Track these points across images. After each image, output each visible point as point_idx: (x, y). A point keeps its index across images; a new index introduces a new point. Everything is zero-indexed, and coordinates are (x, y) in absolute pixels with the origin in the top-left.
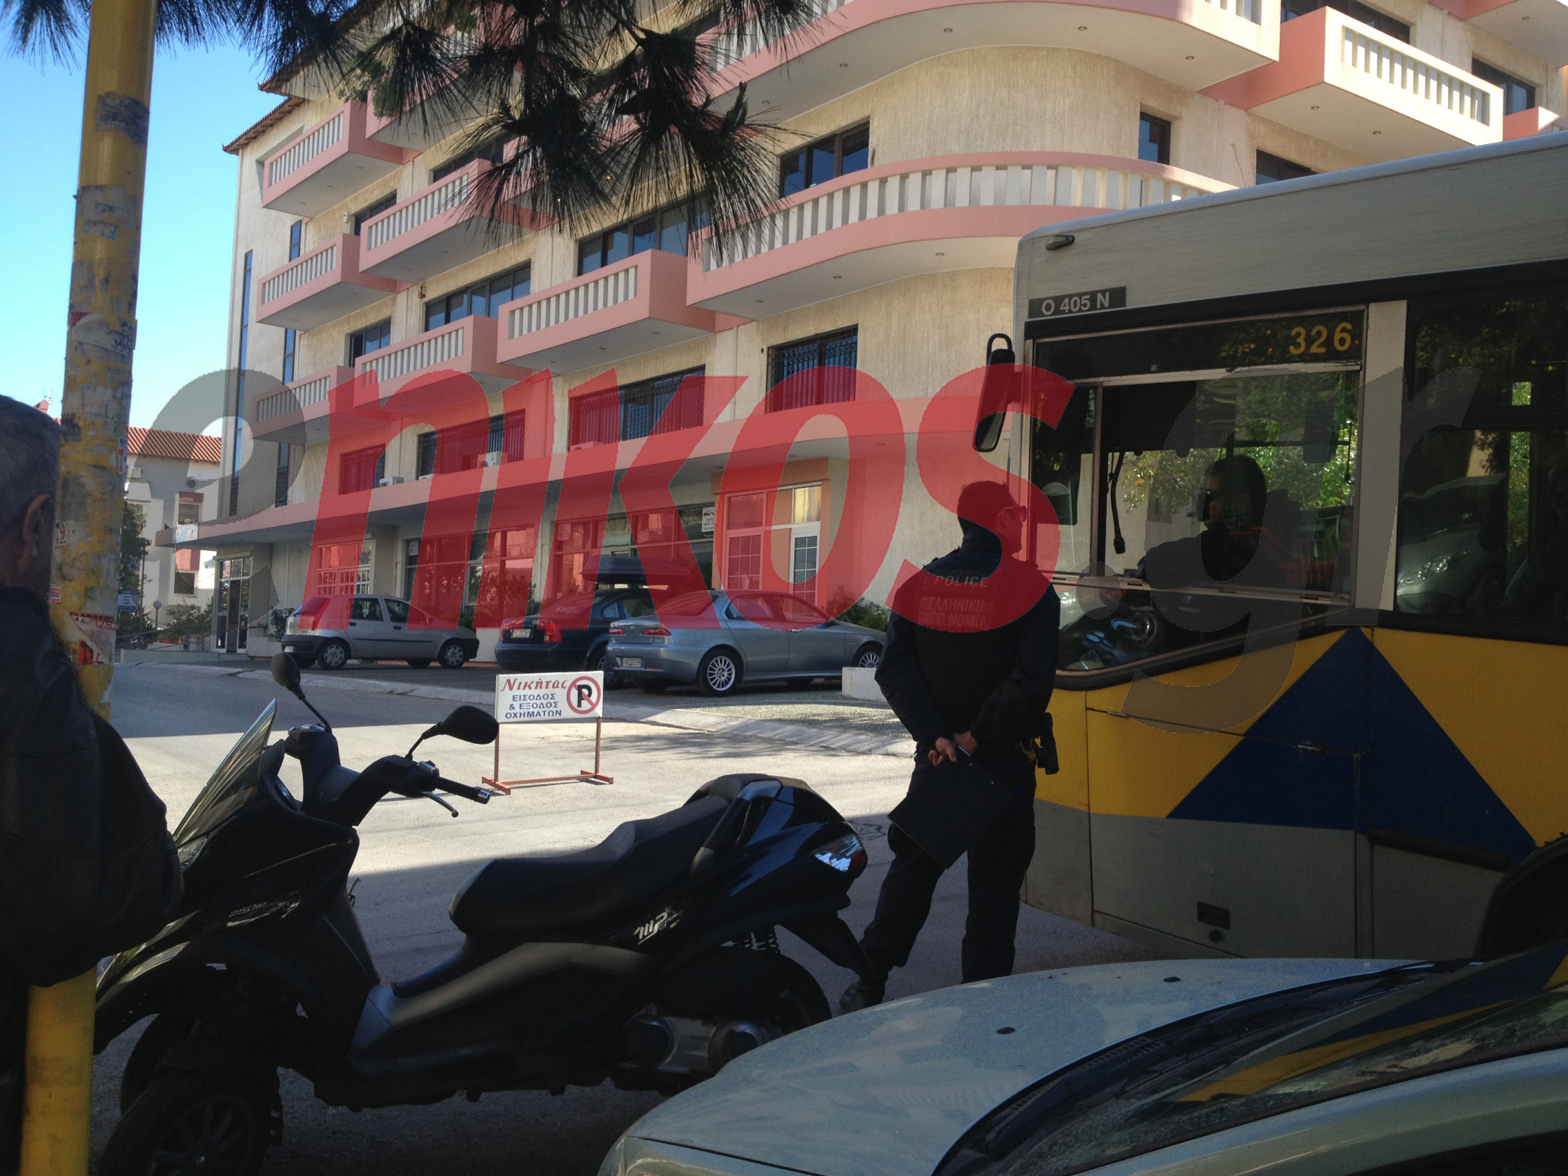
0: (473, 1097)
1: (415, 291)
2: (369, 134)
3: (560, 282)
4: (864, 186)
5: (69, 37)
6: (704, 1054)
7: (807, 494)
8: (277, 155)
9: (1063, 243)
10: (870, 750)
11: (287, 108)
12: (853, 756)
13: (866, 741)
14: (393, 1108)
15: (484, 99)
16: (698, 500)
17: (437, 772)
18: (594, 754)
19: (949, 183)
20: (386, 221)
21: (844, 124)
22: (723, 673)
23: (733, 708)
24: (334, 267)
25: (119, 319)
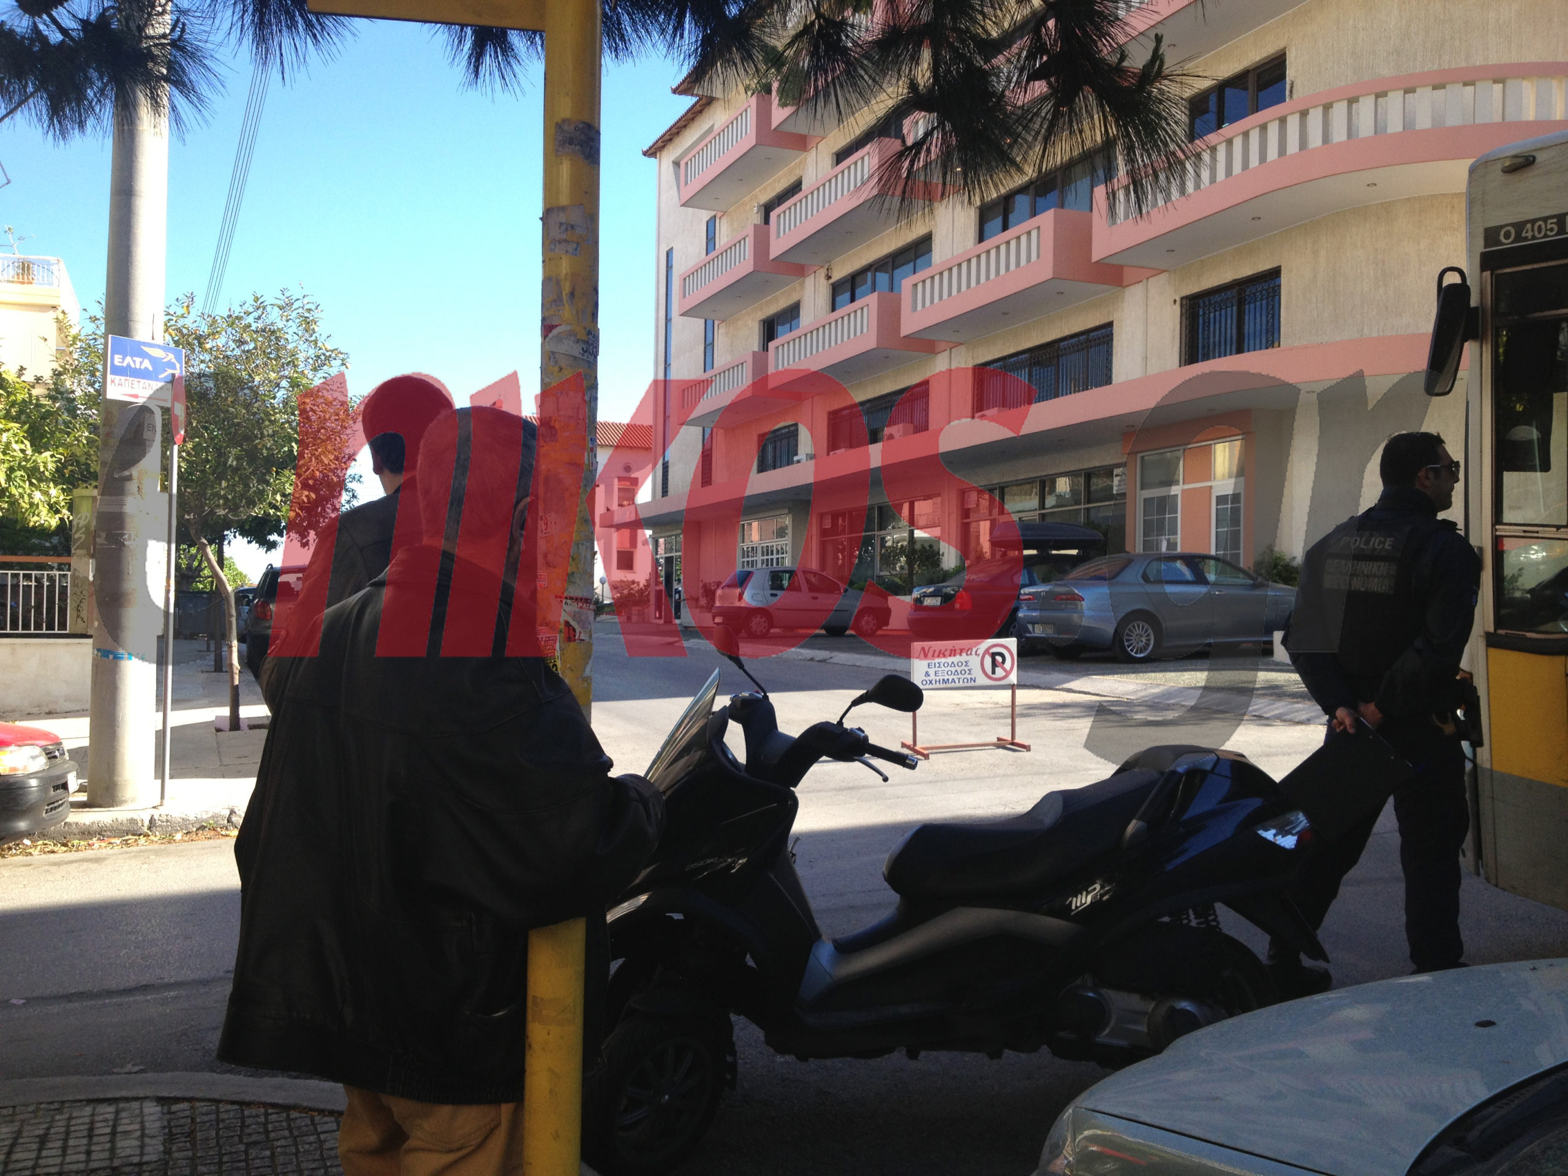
0: (913, 1055)
1: (822, 273)
2: (774, 125)
3: (961, 251)
4: (1283, 121)
5: (514, 66)
6: (1143, 1028)
7: (1227, 450)
8: (690, 155)
9: (1523, 164)
10: (1308, 720)
11: (698, 108)
12: (1289, 725)
13: (1304, 709)
14: (836, 1060)
15: (894, 81)
16: (1108, 461)
17: (866, 738)
18: (1010, 721)
19: (1379, 108)
20: (793, 208)
21: (1258, 58)
22: (1140, 640)
23: (1153, 675)
24: (747, 257)
25: (585, 328)
